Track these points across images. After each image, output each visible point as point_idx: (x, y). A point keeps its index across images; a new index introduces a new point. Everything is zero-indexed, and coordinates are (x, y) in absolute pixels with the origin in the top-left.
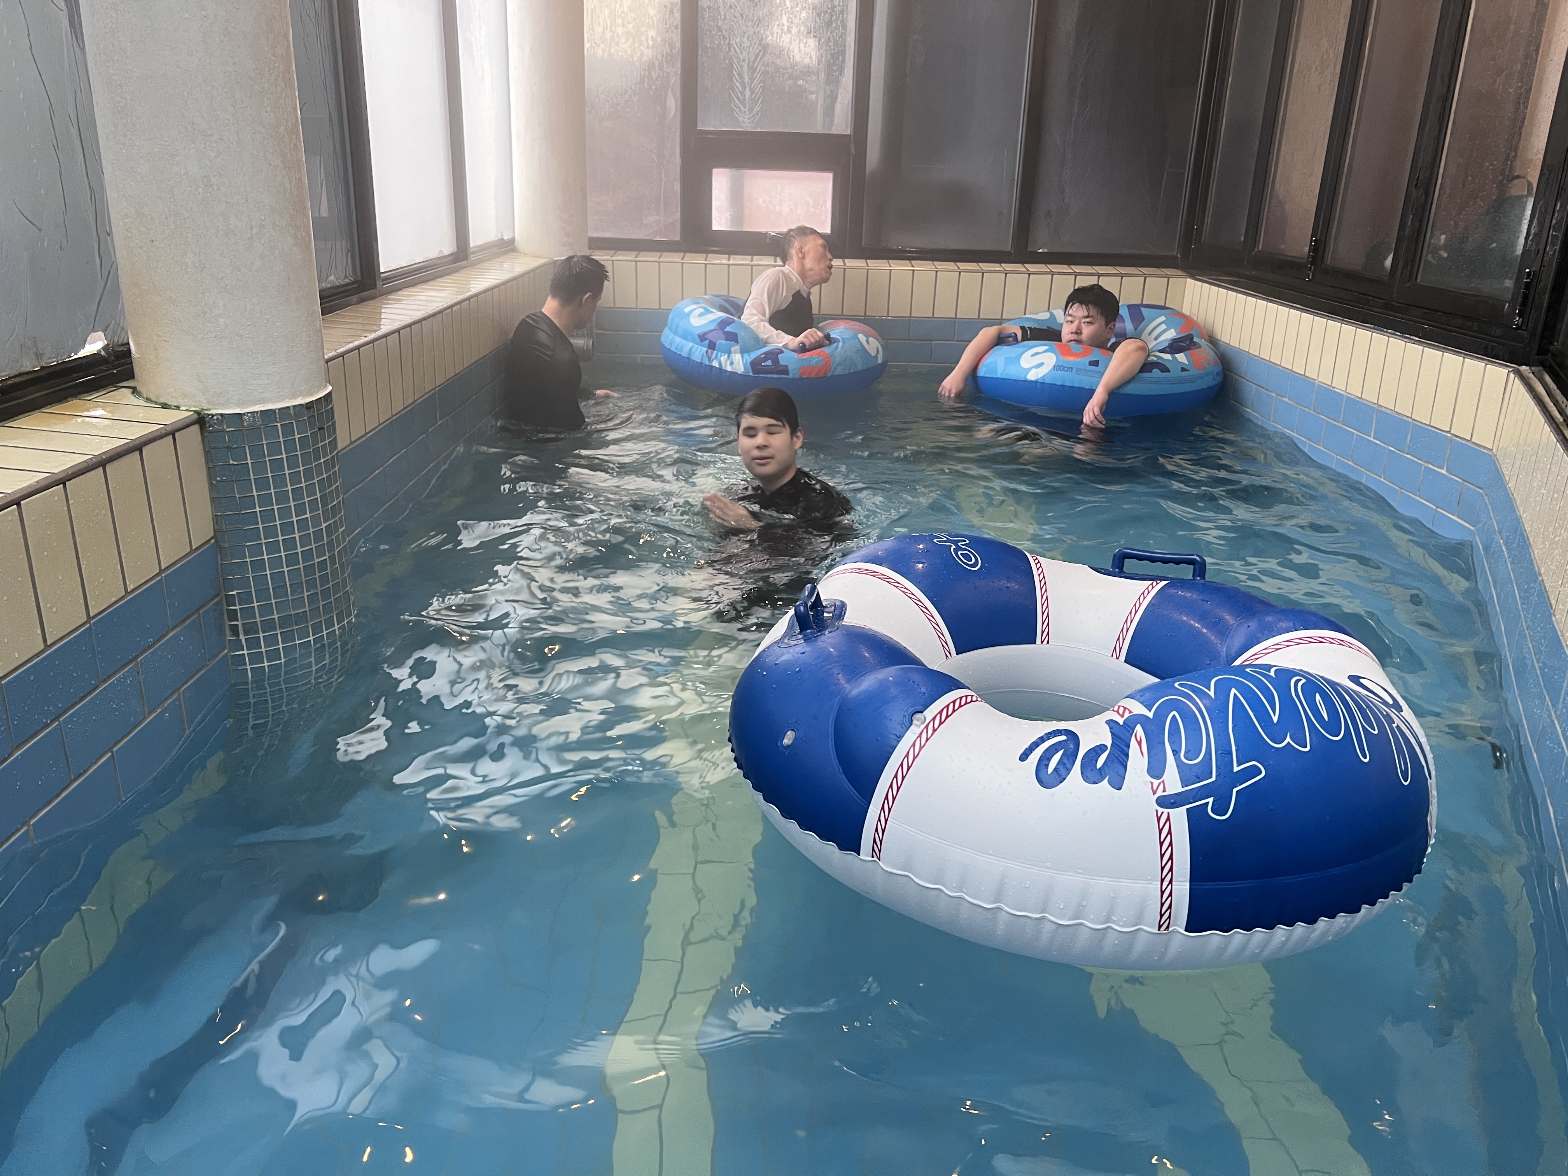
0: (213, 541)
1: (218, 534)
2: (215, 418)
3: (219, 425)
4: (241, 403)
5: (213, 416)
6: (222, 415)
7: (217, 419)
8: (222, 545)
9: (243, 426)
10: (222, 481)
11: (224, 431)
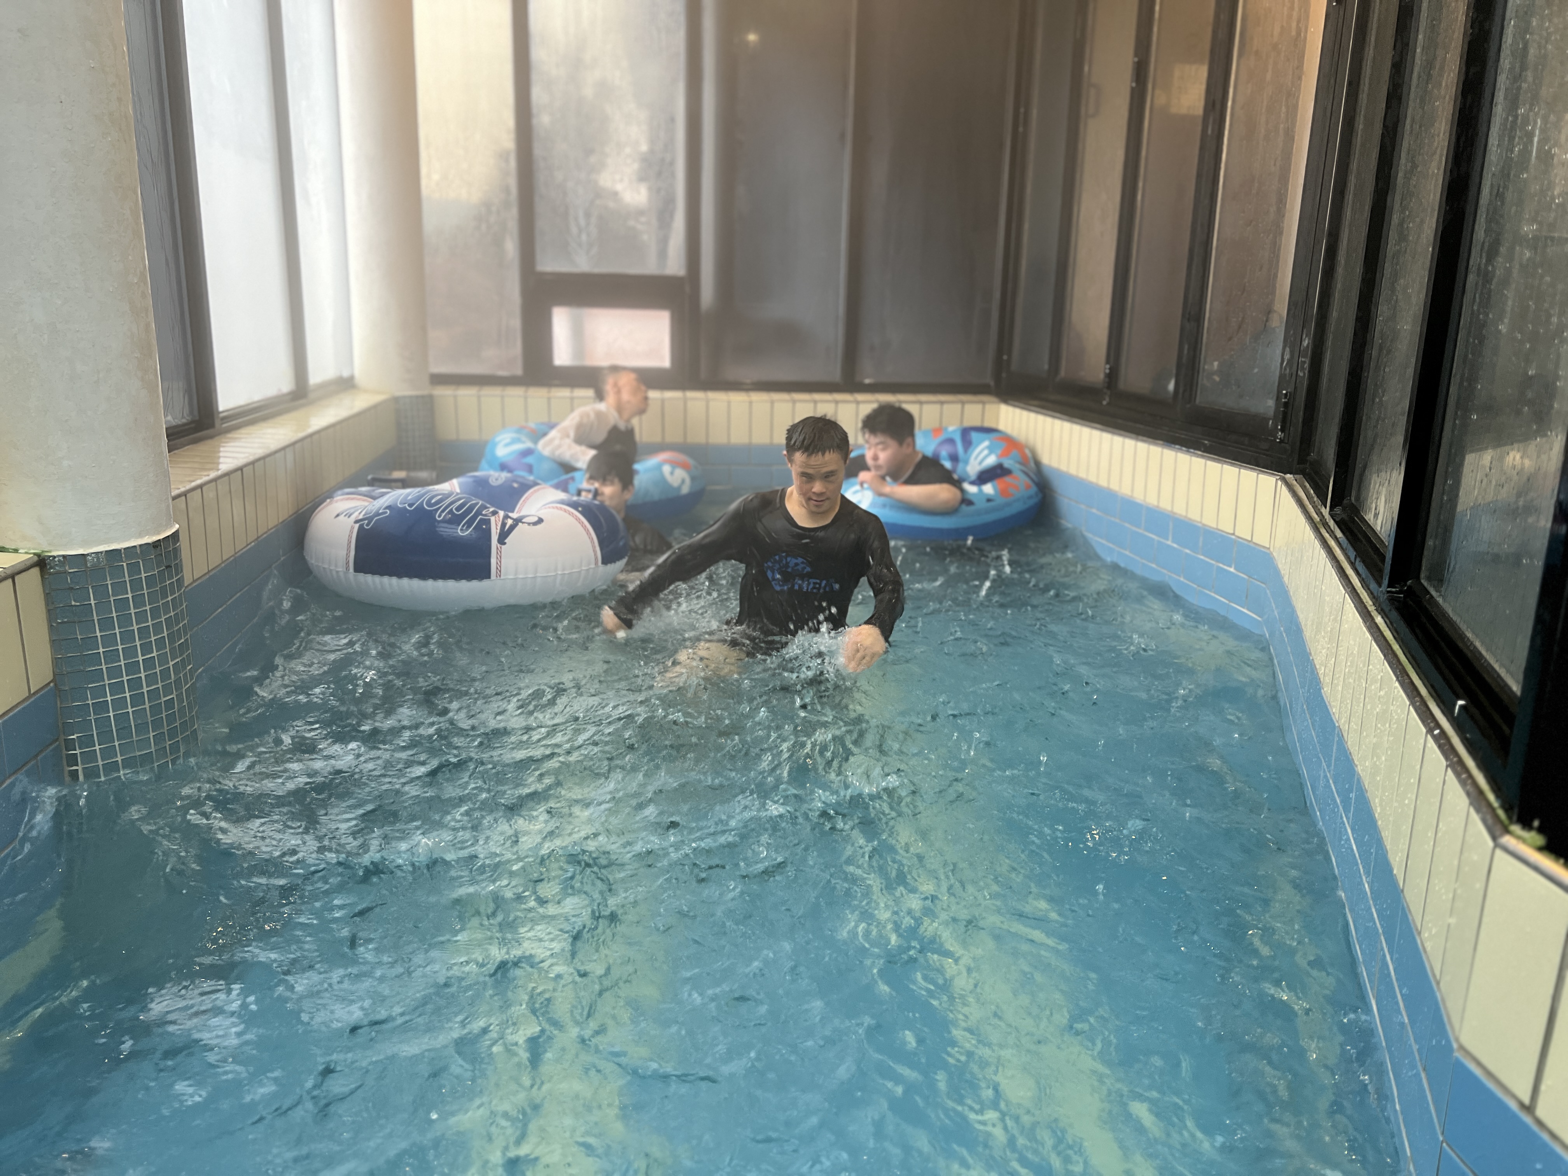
0: (52, 685)
1: (57, 677)
2: (57, 559)
3: (60, 567)
4: (85, 543)
5: (54, 557)
6: (64, 556)
7: (59, 561)
8: (63, 688)
9: (87, 567)
10: (63, 623)
11: (65, 572)
